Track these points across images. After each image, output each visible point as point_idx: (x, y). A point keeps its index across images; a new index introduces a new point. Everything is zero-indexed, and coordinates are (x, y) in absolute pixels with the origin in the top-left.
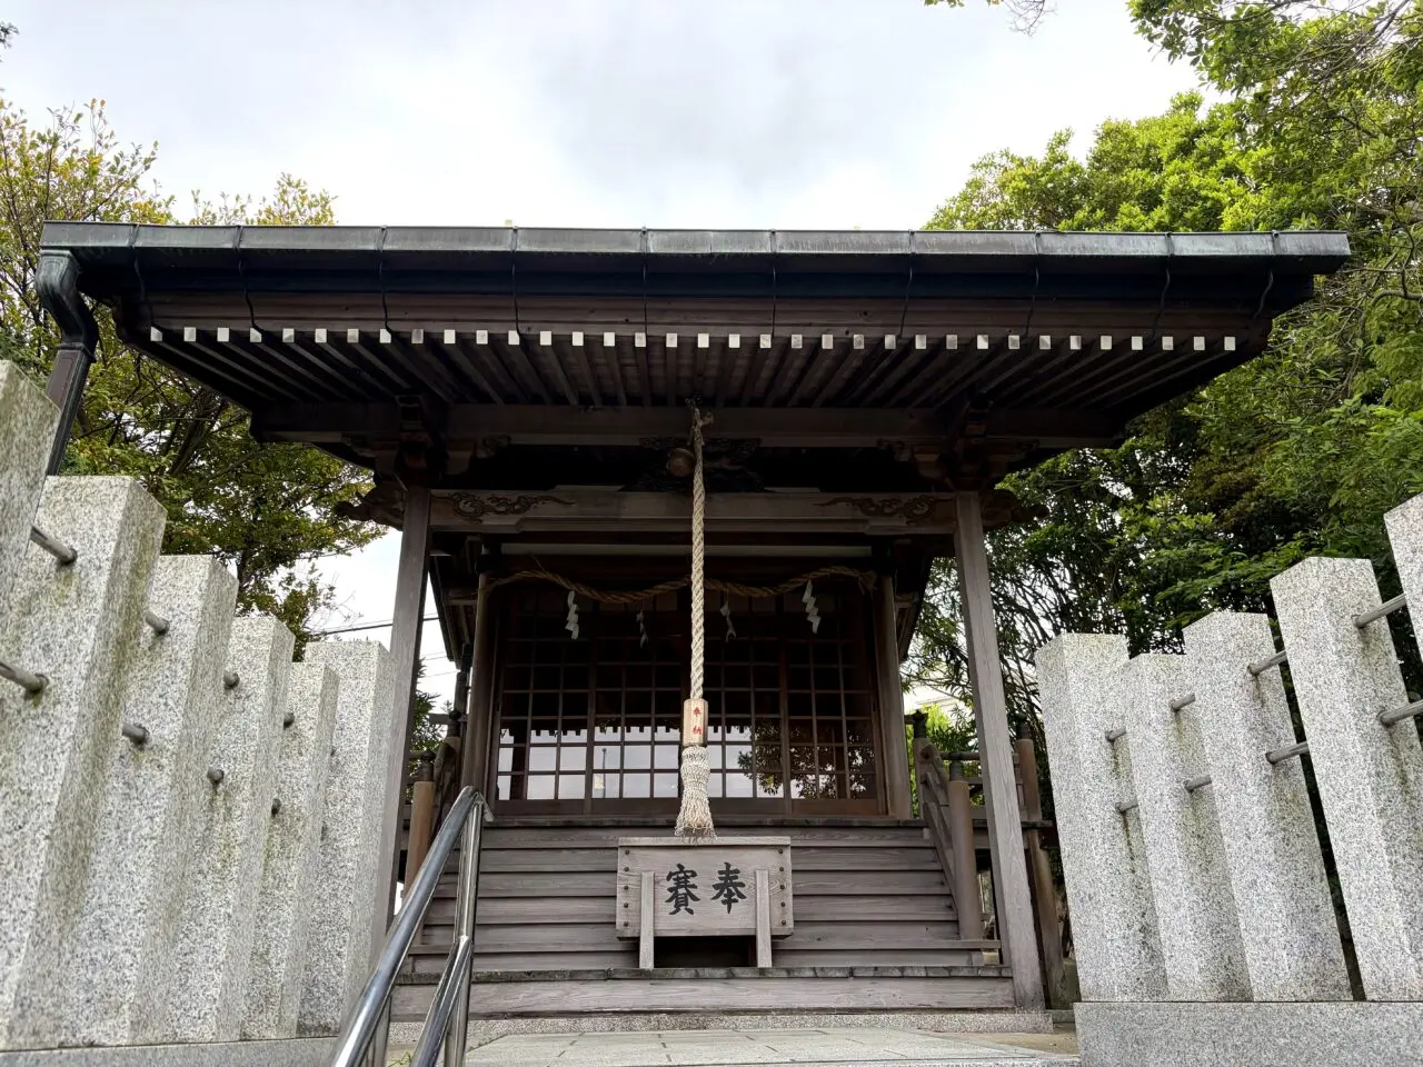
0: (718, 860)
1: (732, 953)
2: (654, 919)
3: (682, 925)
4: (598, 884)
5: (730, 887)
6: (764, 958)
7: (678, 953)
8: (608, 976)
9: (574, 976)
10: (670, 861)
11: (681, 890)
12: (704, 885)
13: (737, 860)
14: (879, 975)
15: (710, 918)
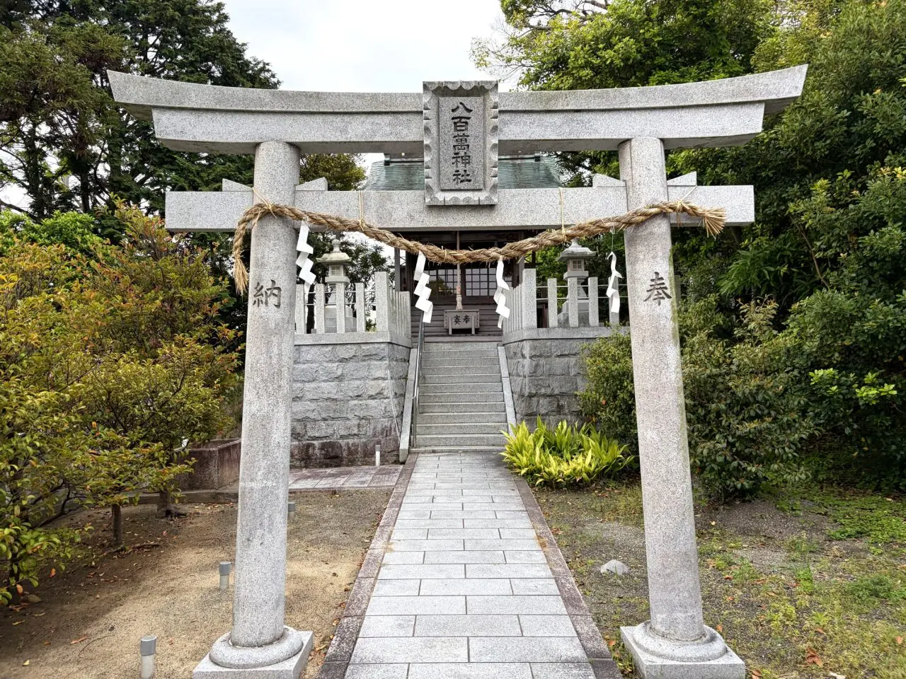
0: (465, 314)
1: (467, 332)
2: (452, 325)
3: (457, 326)
4: (441, 318)
5: (467, 319)
6: (473, 332)
7: (456, 332)
8: (443, 336)
9: (437, 336)
10: (455, 314)
11: (457, 320)
12: (461, 319)
13: (468, 314)
14: (494, 335)
15: (463, 325)
